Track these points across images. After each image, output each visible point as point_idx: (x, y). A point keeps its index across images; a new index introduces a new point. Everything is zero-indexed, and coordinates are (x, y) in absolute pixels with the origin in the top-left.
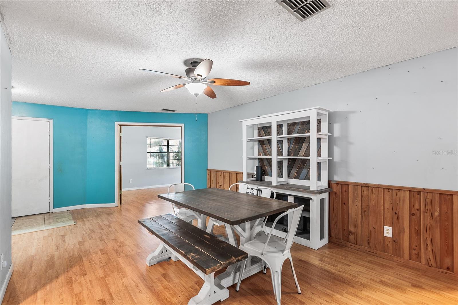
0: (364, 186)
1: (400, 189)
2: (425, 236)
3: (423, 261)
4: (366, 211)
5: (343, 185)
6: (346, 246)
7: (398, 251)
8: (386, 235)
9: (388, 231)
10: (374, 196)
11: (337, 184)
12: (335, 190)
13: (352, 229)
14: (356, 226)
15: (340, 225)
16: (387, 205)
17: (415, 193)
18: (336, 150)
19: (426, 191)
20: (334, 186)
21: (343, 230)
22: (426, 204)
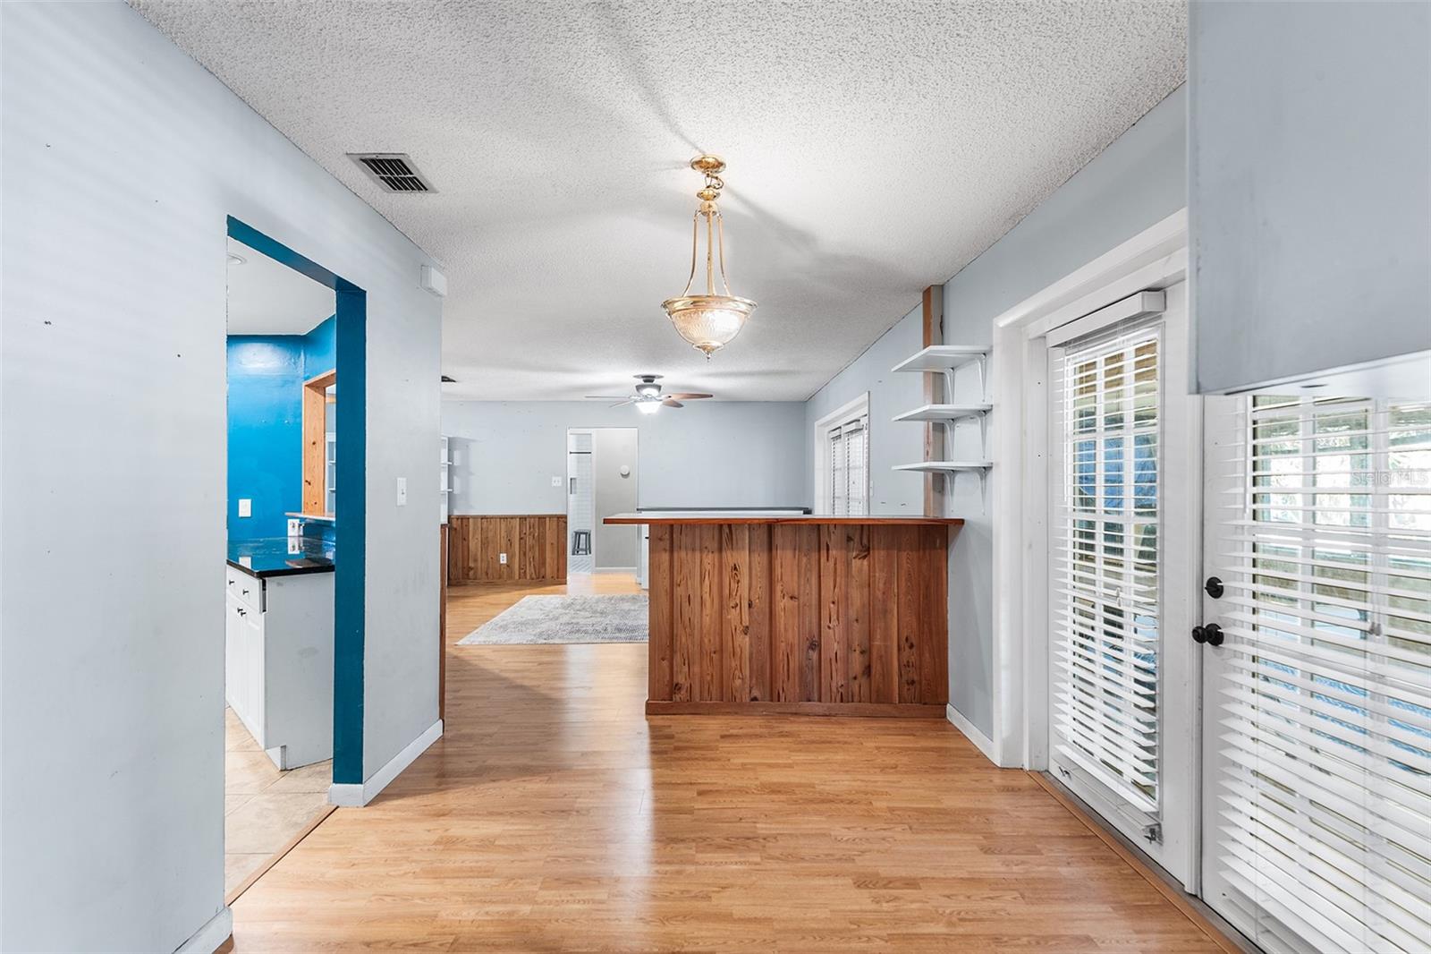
0: (483, 518)
1: (513, 517)
2: (529, 554)
3: (528, 577)
4: (485, 543)
5: (463, 519)
6: (465, 585)
7: (510, 576)
8: (502, 562)
9: (503, 558)
10: (491, 527)
11: (458, 519)
12: (455, 526)
13: (472, 564)
14: (476, 561)
15: (460, 564)
16: (503, 534)
17: (523, 518)
18: (457, 481)
19: (530, 517)
20: (454, 521)
21: (463, 568)
22: (530, 528)
